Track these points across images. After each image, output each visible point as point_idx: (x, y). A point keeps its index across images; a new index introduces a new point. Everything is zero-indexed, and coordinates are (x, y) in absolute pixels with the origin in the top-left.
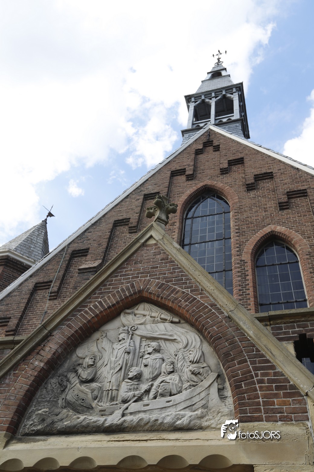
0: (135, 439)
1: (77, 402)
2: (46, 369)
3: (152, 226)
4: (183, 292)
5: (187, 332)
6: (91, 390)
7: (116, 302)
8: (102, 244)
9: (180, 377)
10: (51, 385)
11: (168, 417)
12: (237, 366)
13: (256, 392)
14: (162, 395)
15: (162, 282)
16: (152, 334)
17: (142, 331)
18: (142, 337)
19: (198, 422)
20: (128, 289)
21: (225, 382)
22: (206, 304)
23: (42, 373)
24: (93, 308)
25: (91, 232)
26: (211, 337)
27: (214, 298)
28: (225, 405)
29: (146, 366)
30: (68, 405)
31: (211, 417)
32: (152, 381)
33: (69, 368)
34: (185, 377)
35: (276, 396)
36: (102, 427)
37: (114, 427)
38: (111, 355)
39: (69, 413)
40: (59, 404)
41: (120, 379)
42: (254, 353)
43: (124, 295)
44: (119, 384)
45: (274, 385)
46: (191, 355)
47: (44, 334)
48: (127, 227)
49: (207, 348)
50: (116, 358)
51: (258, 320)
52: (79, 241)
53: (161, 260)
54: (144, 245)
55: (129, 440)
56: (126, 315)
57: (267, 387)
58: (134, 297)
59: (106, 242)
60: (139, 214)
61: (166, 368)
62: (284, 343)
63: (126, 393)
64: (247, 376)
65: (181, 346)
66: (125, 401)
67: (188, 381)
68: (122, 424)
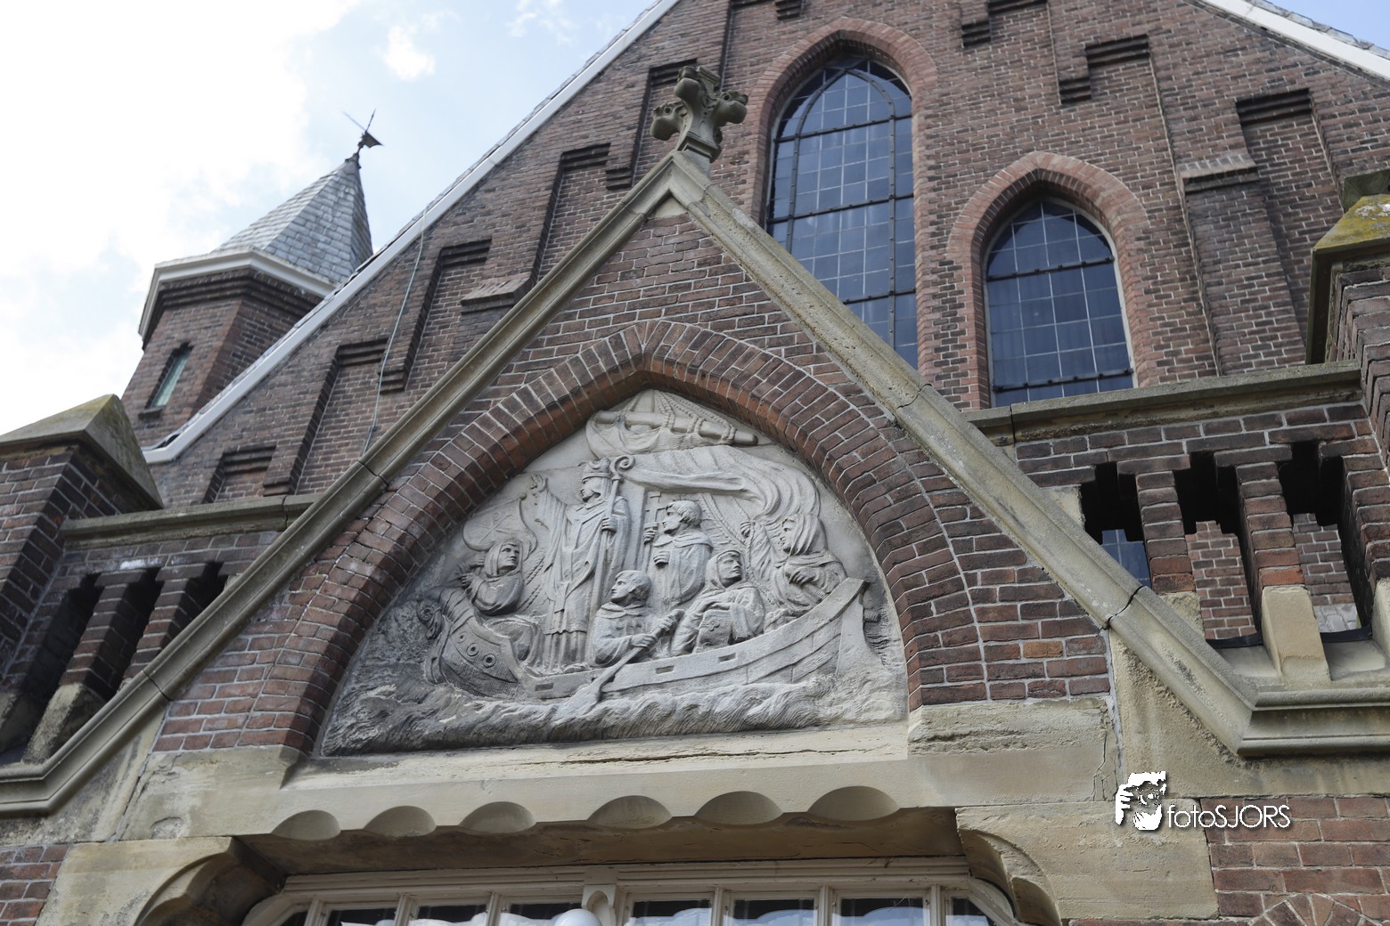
0: (636, 757)
1: (471, 666)
2: (382, 582)
3: (670, 163)
4: (766, 358)
5: (776, 469)
6: (511, 634)
7: (571, 392)
8: (528, 225)
9: (758, 593)
10: (399, 625)
11: (725, 697)
12: (917, 557)
13: (970, 626)
14: (709, 642)
15: (702, 330)
16: (677, 478)
17: (648, 470)
18: (649, 487)
19: (807, 708)
20: (604, 352)
21: (883, 601)
22: (831, 389)
23: (371, 592)
24: (506, 410)
25: (494, 190)
26: (846, 480)
27: (854, 372)
28: (883, 663)
29: (661, 565)
30: (449, 674)
31: (843, 695)
32: (679, 604)
33: (446, 578)
34: (771, 593)
35: (1024, 632)
36: (545, 729)
37: (577, 728)
38: (563, 538)
39: (453, 696)
40: (423, 672)
41: (589, 604)
42: (968, 520)
43: (593, 370)
44: (588, 617)
45: (1019, 605)
46: (788, 532)
47: (368, 487)
48: (600, 171)
49: (834, 512)
50: (576, 547)
51: (980, 429)
52: (460, 219)
53: (700, 265)
54: (647, 221)
55: (620, 759)
56: (602, 427)
57: (1000, 610)
58: (623, 375)
59: (541, 219)
60: (635, 131)
61: (718, 568)
62: (1053, 491)
63: (609, 639)
64: (945, 583)
65: (759, 508)
66: (605, 661)
67: (781, 603)
68: (599, 720)
